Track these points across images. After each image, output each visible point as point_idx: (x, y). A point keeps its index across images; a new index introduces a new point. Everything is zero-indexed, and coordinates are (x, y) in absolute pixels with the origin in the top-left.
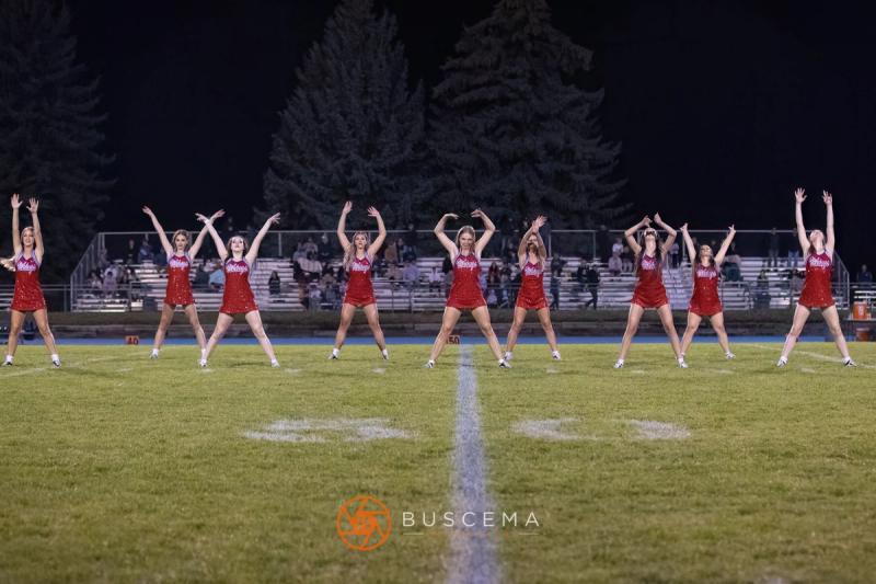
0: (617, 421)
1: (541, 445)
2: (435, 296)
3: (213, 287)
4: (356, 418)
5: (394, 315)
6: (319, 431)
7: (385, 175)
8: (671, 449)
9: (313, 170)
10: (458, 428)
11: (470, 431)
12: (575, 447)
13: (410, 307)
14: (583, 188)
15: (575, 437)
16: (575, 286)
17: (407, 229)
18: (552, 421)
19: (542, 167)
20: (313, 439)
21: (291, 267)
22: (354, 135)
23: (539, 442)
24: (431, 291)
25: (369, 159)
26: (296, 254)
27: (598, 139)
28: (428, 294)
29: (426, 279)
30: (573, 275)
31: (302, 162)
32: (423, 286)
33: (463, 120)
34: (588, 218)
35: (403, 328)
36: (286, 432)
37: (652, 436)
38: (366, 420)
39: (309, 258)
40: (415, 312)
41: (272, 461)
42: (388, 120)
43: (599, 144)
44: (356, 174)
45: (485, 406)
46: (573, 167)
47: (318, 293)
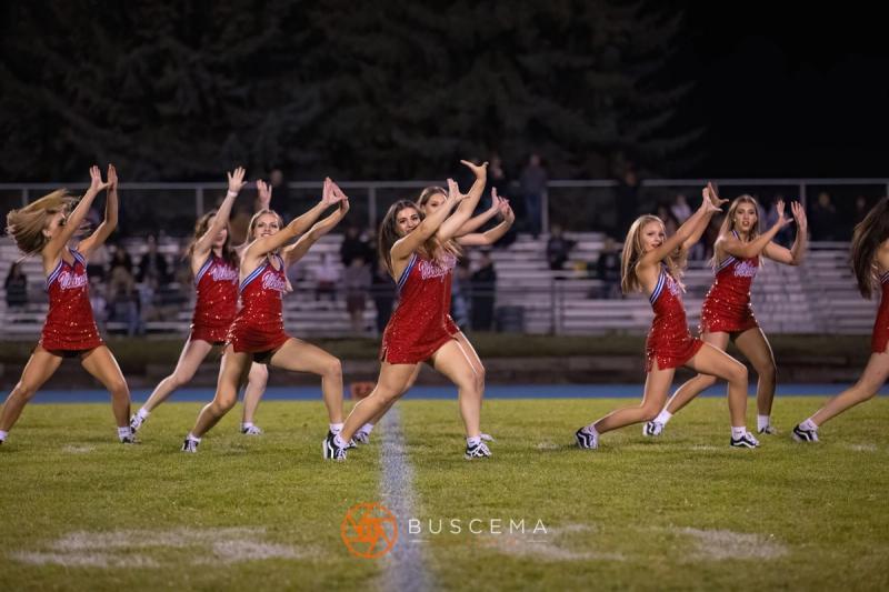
0: (661, 530)
1: (529, 568)
4: (206, 528)
6: (145, 550)
7: (227, 77)
8: (751, 575)
9: (88, 66)
11: (407, 547)
12: (586, 571)
15: (587, 556)
16: (594, 289)
19: (530, 61)
20: (138, 561)
23: (524, 564)
25: (196, 46)
27: (637, 7)
30: (590, 267)
31: (66, 51)
34: (619, 157)
36: (88, 552)
38: (227, 531)
43: (639, 16)
44: (170, 75)
45: (430, 506)
46: (589, 60)
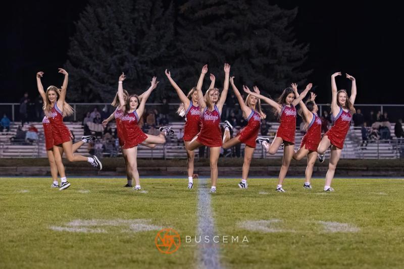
0: (309, 221)
1: (257, 235)
2: (181, 148)
3: (28, 141)
4: (128, 219)
5: (153, 161)
6: (102, 226)
7: (147, 66)
8: (348, 238)
9: (98, 62)
10: (199, 225)
11: (208, 227)
12: (281, 236)
13: (164, 156)
14: (283, 76)
15: (281, 231)
17: (162, 103)
18: (263, 221)
19: (255, 61)
20: (99, 231)
21: (82, 128)
22: (126, 38)
23: (256, 234)
24: (178, 145)
25: (136, 55)
26: (86, 119)
27: (293, 42)
28: (177, 147)
29: (175, 137)
31: (90, 57)
32: (173, 142)
33: (201, 29)
35: (159, 170)
36: (80, 227)
37: (334, 231)
38: (136, 220)
39: (94, 122)
40: (167, 159)
41: (70, 244)
42: (149, 27)
43: (294, 46)
45: (218, 213)
46: (275, 61)
47: (101, 145)
